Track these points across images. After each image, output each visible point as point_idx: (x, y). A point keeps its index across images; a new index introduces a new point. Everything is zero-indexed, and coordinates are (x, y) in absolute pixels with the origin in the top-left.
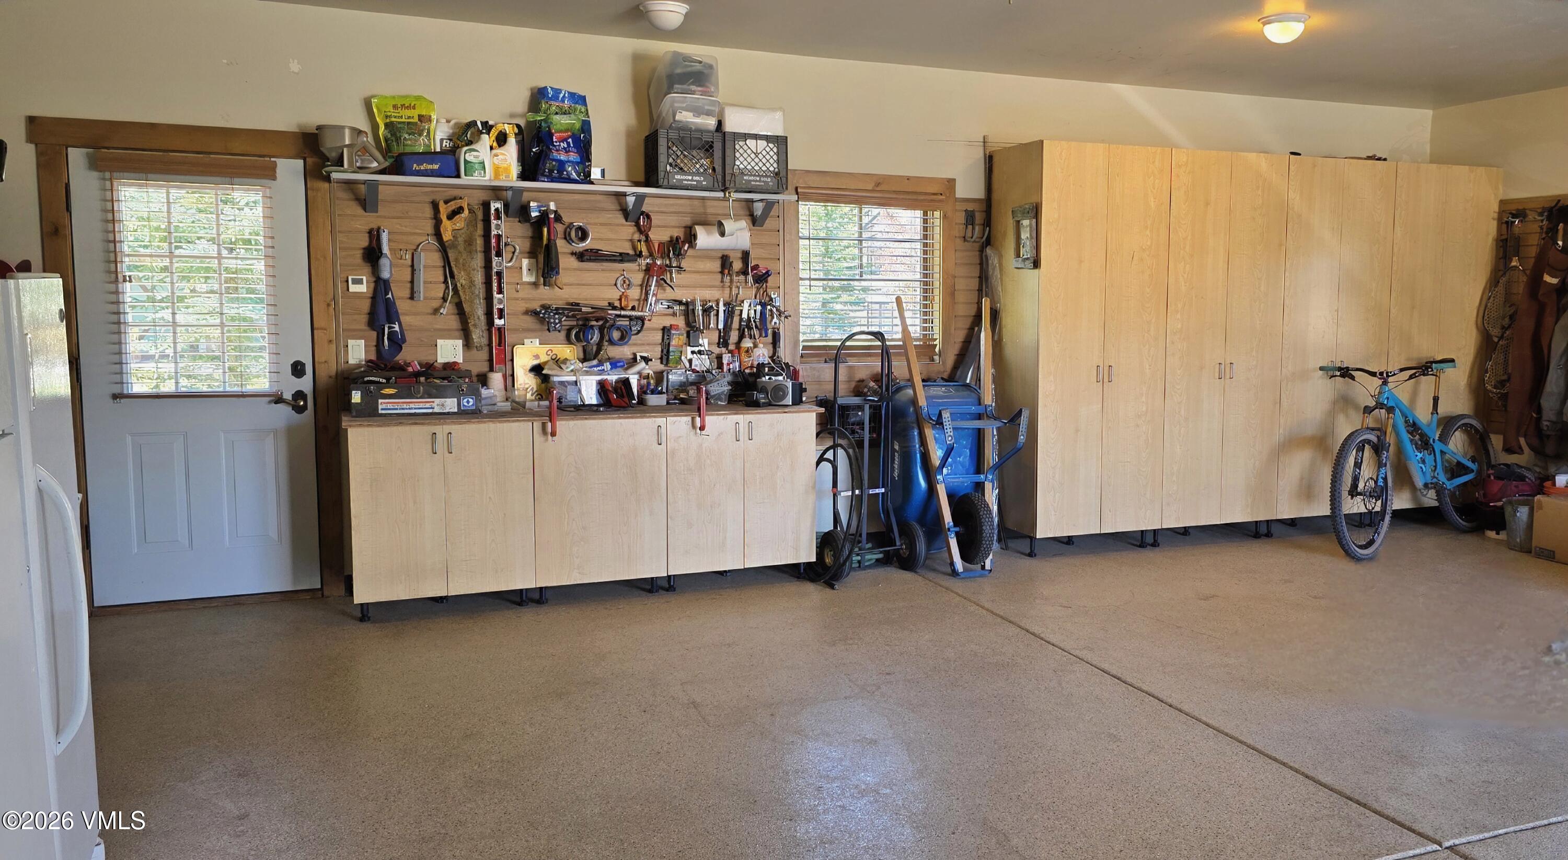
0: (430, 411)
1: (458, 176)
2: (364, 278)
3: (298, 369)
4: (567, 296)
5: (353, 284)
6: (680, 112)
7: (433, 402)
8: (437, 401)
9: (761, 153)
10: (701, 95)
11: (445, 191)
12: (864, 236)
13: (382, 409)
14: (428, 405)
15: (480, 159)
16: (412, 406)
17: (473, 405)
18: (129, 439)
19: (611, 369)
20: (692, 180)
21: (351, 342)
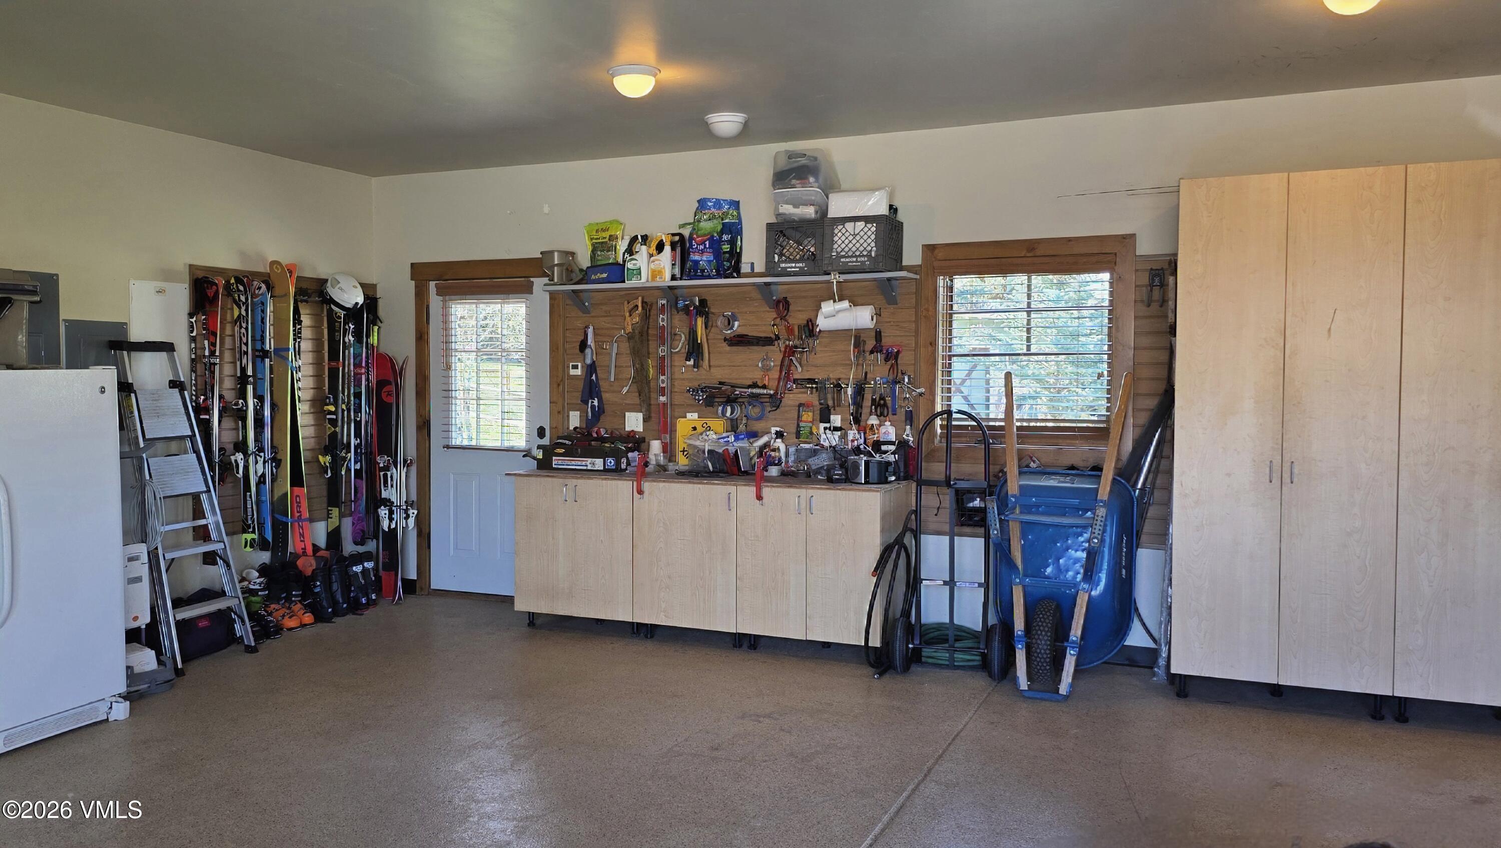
0: (585, 468)
1: (624, 282)
2: (580, 365)
3: (541, 432)
4: (720, 377)
5: (572, 369)
6: (781, 206)
7: (587, 461)
8: (590, 460)
9: (858, 234)
10: (803, 187)
11: (634, 293)
12: (1032, 306)
13: (555, 465)
14: (584, 463)
15: (638, 266)
16: (573, 463)
17: (613, 465)
18: (452, 476)
19: (735, 441)
20: (795, 267)
21: (571, 413)
